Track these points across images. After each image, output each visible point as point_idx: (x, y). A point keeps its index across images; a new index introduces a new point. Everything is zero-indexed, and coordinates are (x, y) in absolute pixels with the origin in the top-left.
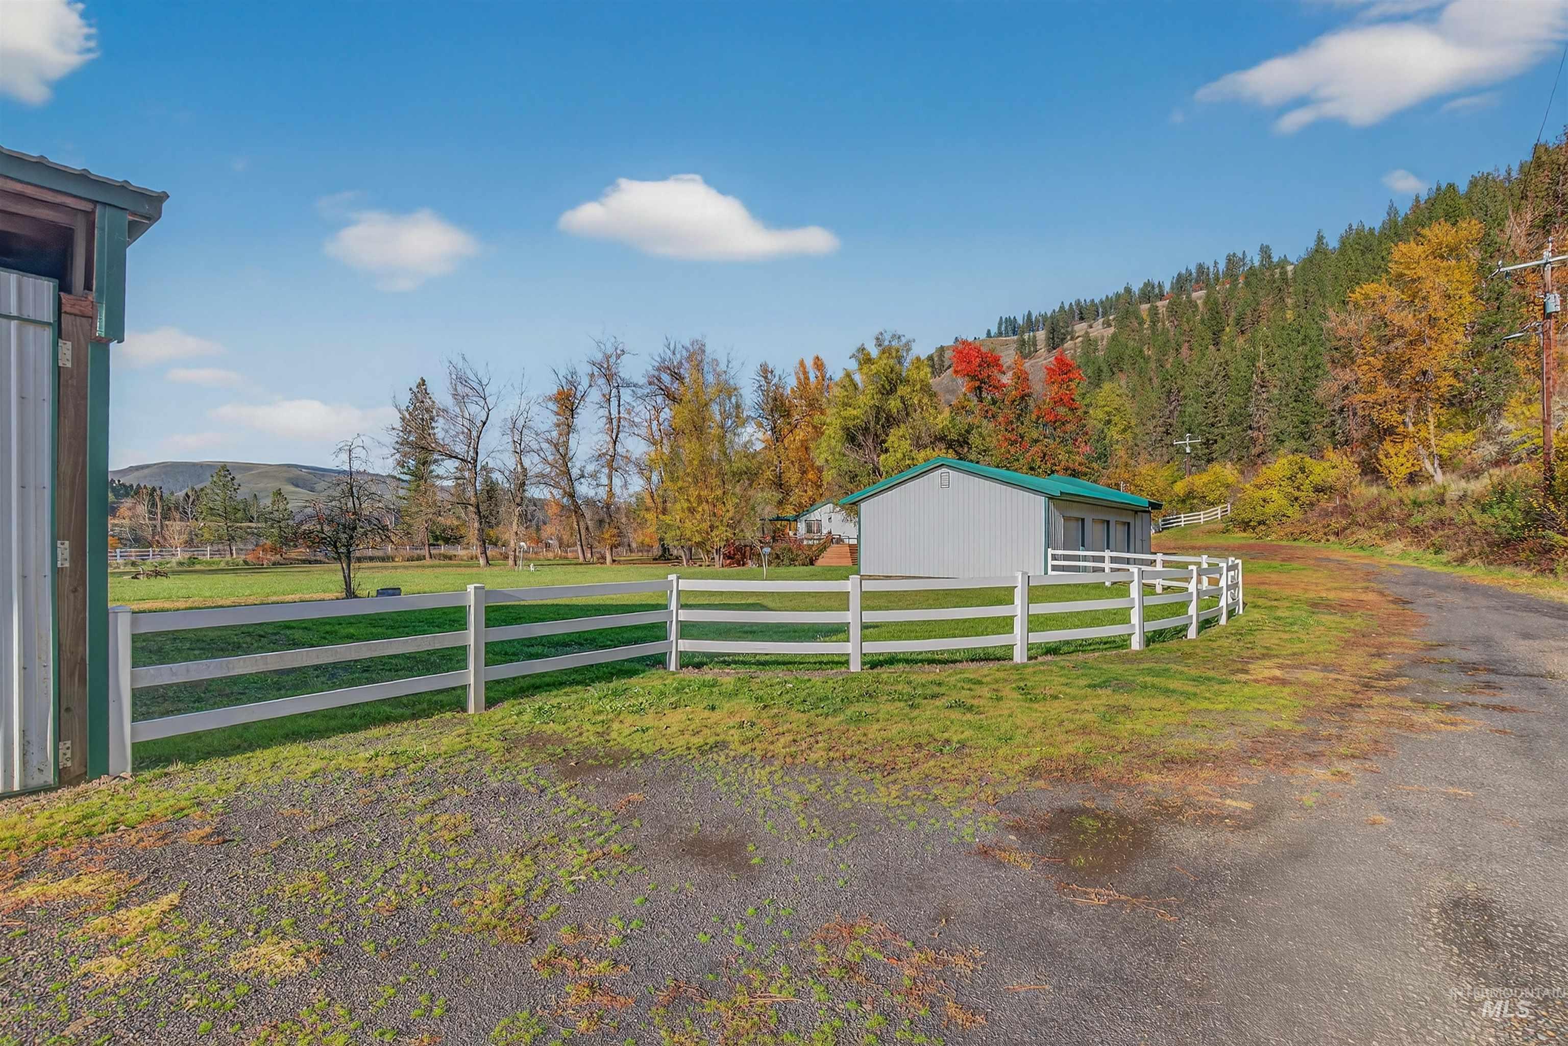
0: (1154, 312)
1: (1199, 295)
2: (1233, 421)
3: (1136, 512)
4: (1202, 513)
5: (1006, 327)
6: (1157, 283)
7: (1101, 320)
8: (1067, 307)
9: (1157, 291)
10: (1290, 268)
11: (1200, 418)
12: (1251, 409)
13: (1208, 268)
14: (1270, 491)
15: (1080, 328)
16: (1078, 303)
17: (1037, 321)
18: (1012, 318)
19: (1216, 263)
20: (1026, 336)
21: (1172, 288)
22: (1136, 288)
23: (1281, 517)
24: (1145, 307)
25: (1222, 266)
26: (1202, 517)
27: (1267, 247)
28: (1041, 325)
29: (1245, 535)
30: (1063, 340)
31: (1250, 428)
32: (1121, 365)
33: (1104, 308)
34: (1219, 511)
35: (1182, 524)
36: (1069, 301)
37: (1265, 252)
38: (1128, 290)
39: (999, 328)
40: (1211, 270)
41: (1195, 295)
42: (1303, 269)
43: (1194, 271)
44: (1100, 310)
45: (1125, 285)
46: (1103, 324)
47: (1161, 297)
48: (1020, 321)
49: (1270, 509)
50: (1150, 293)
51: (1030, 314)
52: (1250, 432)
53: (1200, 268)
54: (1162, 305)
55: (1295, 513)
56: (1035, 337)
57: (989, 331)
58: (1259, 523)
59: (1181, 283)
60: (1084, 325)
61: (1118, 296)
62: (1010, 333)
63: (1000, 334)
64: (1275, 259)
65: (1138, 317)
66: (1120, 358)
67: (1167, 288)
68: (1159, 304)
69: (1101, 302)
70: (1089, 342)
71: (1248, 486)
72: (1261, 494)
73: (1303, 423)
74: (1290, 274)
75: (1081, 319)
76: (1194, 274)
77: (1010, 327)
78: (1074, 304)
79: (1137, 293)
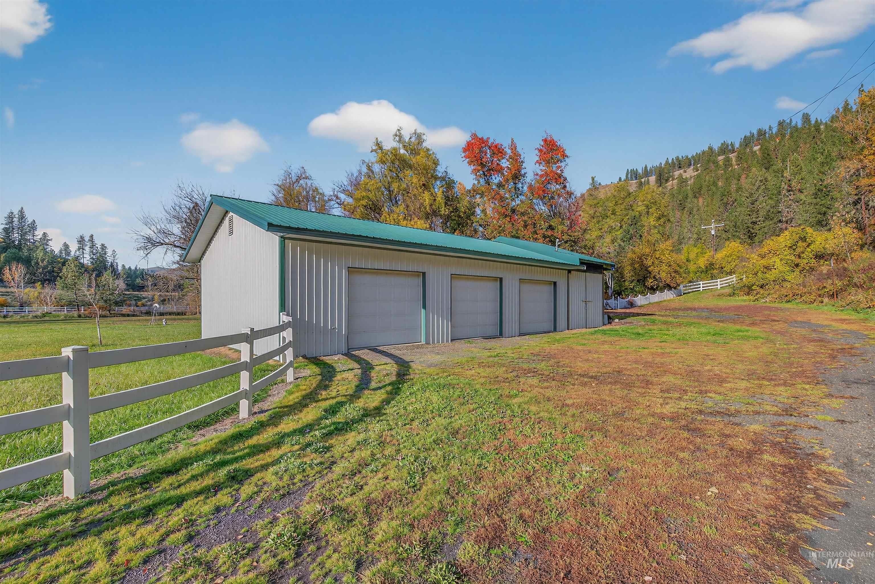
0: (728, 160)
1: (758, 148)
2: (767, 218)
3: (569, 271)
4: (719, 280)
5: (631, 176)
6: (730, 143)
7: (692, 167)
8: (670, 161)
9: (730, 147)
11: (744, 218)
12: (781, 207)
13: (765, 131)
14: (773, 259)
15: (678, 173)
16: (677, 158)
17: (651, 170)
18: (635, 170)
19: (771, 127)
20: (643, 180)
21: (741, 145)
22: (716, 147)
23: (781, 281)
24: (722, 157)
25: (775, 128)
26: (719, 283)
27: (808, 114)
28: (654, 173)
29: (746, 298)
30: (666, 181)
31: (780, 221)
32: (701, 192)
33: (695, 160)
35: (701, 289)
36: (672, 157)
37: (806, 118)
38: (711, 148)
39: (627, 176)
40: (767, 132)
41: (755, 148)
43: (755, 133)
44: (692, 162)
45: (709, 146)
46: (693, 170)
47: (733, 151)
48: (640, 171)
49: (771, 275)
50: (725, 149)
51: (646, 167)
53: (760, 131)
54: (733, 156)
55: (794, 277)
56: (648, 180)
57: (620, 178)
58: (760, 287)
59: (747, 142)
60: (681, 171)
61: (704, 152)
62: (633, 178)
63: (627, 179)
64: (813, 122)
66: (701, 188)
67: (737, 145)
68: (731, 155)
69: (693, 157)
70: (683, 181)
71: (753, 256)
75: (680, 167)
76: (756, 136)
77: (633, 174)
78: (674, 159)
79: (717, 150)
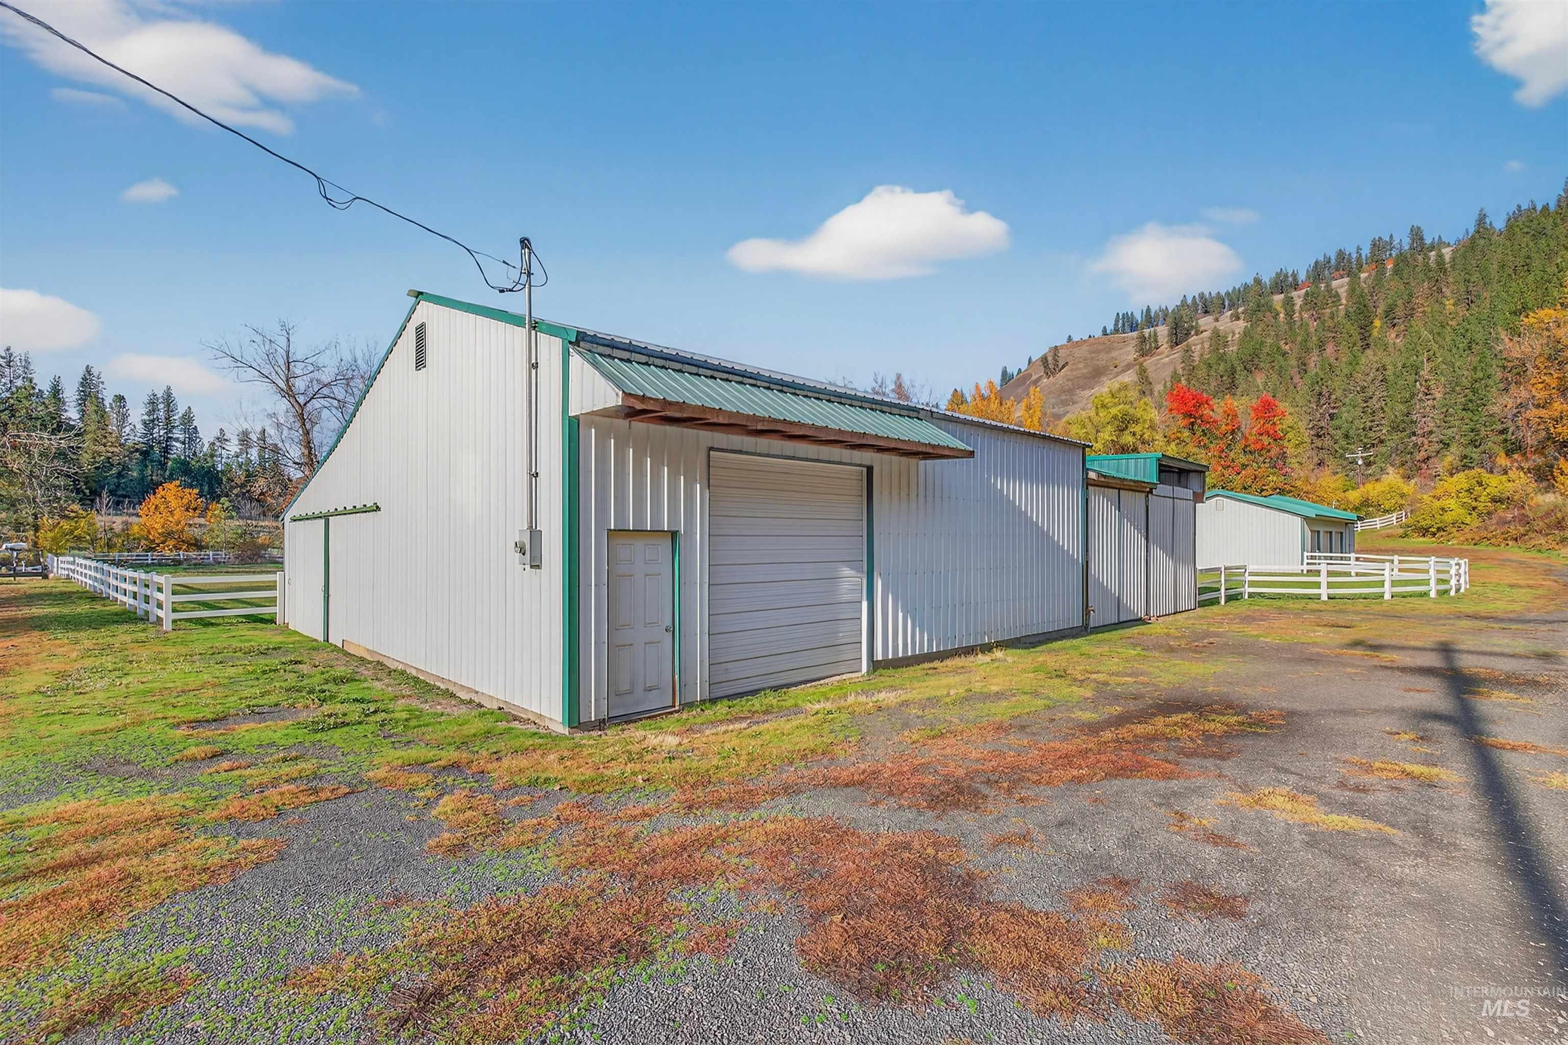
0: (1289, 302)
1: (1341, 285)
4: (1378, 519)
5: (1124, 325)
6: (1290, 273)
7: (1229, 313)
8: (1189, 301)
9: (1290, 279)
10: (1447, 252)
11: (1359, 424)
12: (1415, 416)
13: (1350, 254)
14: (1448, 502)
15: (1206, 322)
17: (1157, 316)
18: (1130, 314)
19: (1359, 249)
20: (1146, 333)
21: (1308, 277)
22: (1266, 279)
23: (1459, 525)
24: (1278, 298)
25: (1366, 251)
26: (1378, 523)
27: (1419, 228)
28: (1162, 321)
29: (1422, 539)
30: (1188, 334)
31: (1414, 434)
32: (1256, 361)
33: (1231, 300)
34: (1394, 518)
35: (1359, 529)
36: (1192, 293)
37: (1417, 235)
38: (1258, 281)
39: (1116, 324)
40: (1354, 256)
41: (1335, 284)
42: (1464, 257)
43: (1333, 258)
44: (1227, 303)
45: (1255, 275)
46: (1231, 317)
47: (1296, 286)
48: (1138, 316)
49: (1448, 517)
50: (1283, 284)
51: (1148, 310)
52: (1414, 438)
53: (1341, 255)
54: (1298, 297)
55: (1473, 521)
56: (1155, 333)
57: (1105, 328)
58: (1439, 529)
59: (1318, 272)
60: (1209, 319)
61: (1246, 287)
62: (1127, 328)
63: (1116, 331)
64: (1428, 241)
65: (1270, 309)
66: (1255, 355)
67: (1302, 277)
68: (1294, 294)
69: (1228, 293)
70: (1218, 338)
71: (1425, 497)
72: (1438, 504)
73: (1472, 430)
74: (1447, 258)
75: (1206, 312)
76: (1333, 262)
77: (1127, 323)
78: (1197, 296)
79: (1268, 283)
